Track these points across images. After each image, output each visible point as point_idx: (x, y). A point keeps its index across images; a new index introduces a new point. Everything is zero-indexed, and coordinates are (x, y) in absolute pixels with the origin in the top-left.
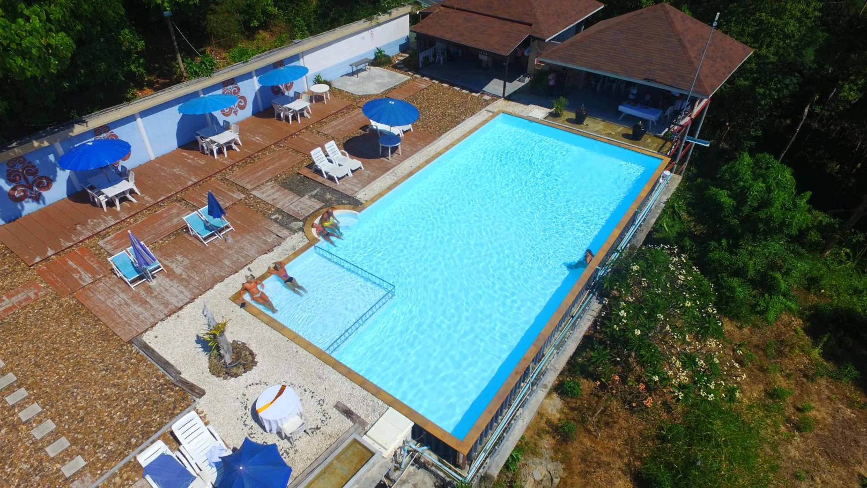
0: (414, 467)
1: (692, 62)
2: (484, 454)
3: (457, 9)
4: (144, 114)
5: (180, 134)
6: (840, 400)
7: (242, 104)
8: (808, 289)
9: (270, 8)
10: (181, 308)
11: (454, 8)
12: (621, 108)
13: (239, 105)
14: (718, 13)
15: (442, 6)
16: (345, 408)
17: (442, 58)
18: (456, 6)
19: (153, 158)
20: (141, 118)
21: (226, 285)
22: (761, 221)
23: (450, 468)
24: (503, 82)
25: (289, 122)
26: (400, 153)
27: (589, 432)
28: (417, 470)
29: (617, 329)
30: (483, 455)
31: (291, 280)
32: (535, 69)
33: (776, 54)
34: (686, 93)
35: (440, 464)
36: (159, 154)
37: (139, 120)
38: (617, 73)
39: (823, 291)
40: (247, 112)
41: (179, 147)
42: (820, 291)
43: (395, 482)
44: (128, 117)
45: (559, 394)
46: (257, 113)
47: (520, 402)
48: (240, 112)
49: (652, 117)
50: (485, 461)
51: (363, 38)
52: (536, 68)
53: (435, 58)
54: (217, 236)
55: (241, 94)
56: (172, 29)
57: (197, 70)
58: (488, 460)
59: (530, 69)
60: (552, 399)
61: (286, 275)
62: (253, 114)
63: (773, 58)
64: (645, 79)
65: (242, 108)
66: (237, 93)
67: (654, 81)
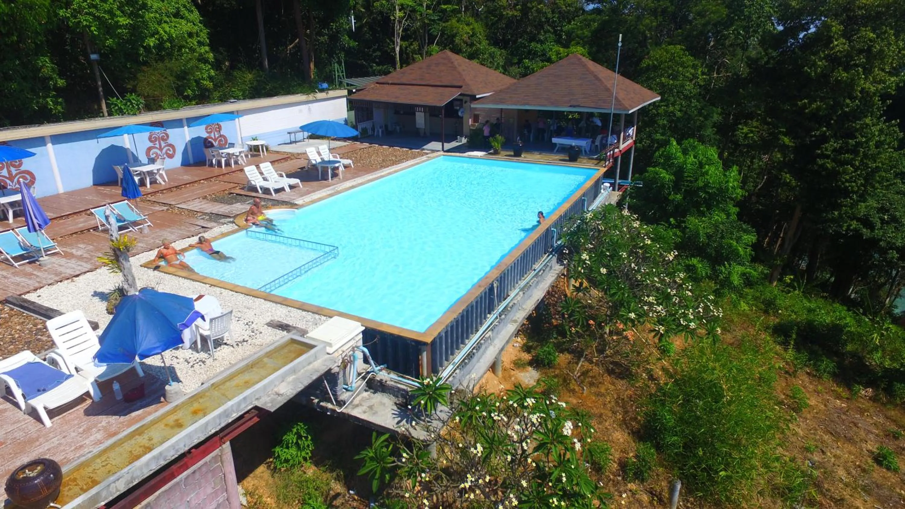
0: (369, 393)
1: (609, 89)
2: (452, 366)
3: (392, 84)
4: (57, 139)
5: (96, 170)
6: (826, 393)
7: (171, 153)
8: (766, 312)
9: (205, 82)
10: (77, 276)
11: (388, 84)
12: (555, 140)
13: (166, 153)
14: (621, 35)
15: (377, 83)
16: (279, 323)
17: (380, 131)
18: (390, 82)
19: (61, 190)
20: (53, 144)
21: (138, 259)
22: (699, 189)
23: (413, 381)
24: (441, 143)
25: (221, 167)
26: (341, 178)
27: (573, 391)
28: (372, 395)
29: (582, 271)
30: (450, 368)
31: (217, 252)
32: (471, 130)
33: (680, 111)
34: (609, 112)
35: (401, 379)
36: (69, 189)
37: (50, 145)
38: (545, 106)
39: (780, 311)
40: (177, 161)
41: (94, 185)
42: (777, 311)
43: (345, 404)
44: (36, 138)
45: (534, 367)
46: (185, 163)
47: (489, 327)
48: (167, 160)
49: (583, 143)
50: (455, 371)
51: (301, 111)
52: (472, 128)
53: (374, 132)
54: (131, 229)
55: (170, 141)
56: (98, 74)
57: (123, 107)
58: (457, 371)
59: (466, 130)
60: (527, 371)
61: (211, 250)
62: (183, 165)
63: (679, 114)
64: (571, 106)
65: (171, 156)
66: (166, 140)
67: (579, 106)
